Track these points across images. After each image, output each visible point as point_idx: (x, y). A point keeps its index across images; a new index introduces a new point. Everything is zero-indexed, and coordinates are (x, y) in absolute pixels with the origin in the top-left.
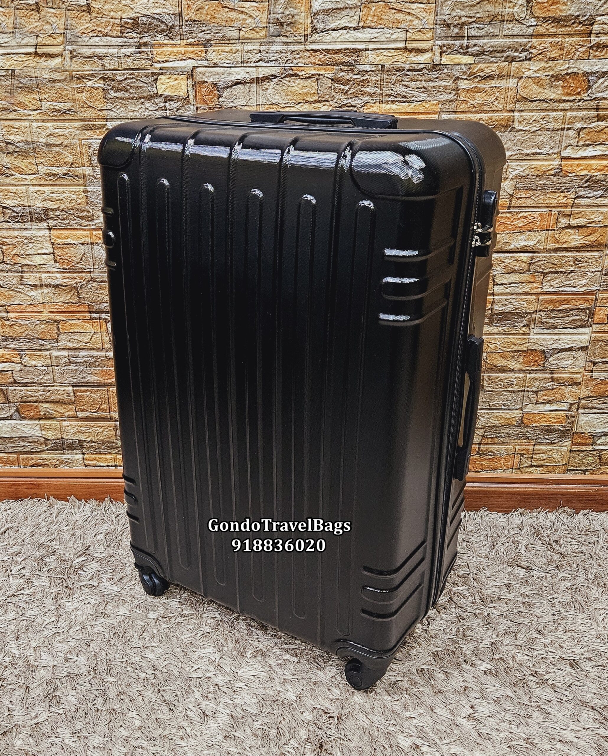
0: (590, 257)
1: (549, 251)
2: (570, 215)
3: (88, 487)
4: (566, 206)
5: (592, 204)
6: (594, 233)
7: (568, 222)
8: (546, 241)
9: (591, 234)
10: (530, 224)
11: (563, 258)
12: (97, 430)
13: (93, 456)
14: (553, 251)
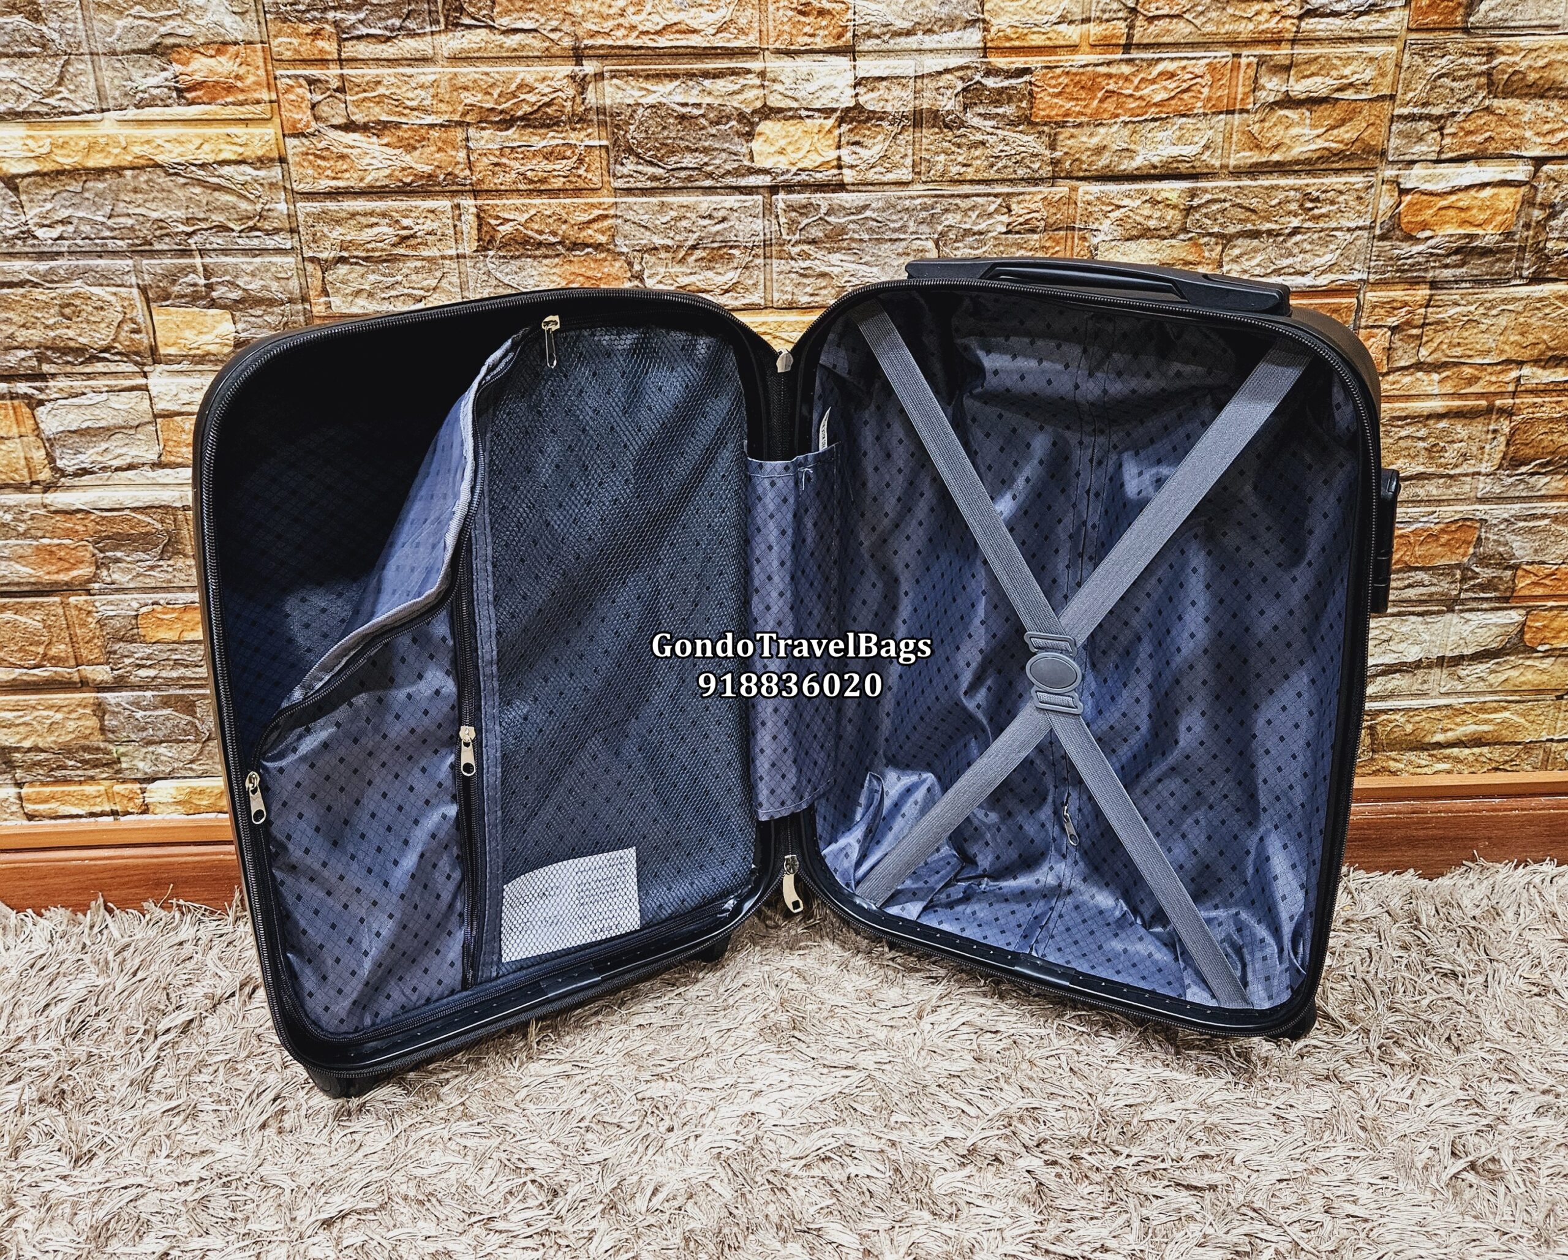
0: (1342, 188)
1: (1237, 173)
2: (1287, 68)
3: (39, 874)
4: (1277, 42)
5: (1346, 35)
6: (1351, 119)
7: (1284, 89)
8: (1226, 146)
9: (1343, 122)
10: (1185, 96)
11: (1274, 193)
12: (48, 717)
13: (48, 790)
14: (1247, 173)
